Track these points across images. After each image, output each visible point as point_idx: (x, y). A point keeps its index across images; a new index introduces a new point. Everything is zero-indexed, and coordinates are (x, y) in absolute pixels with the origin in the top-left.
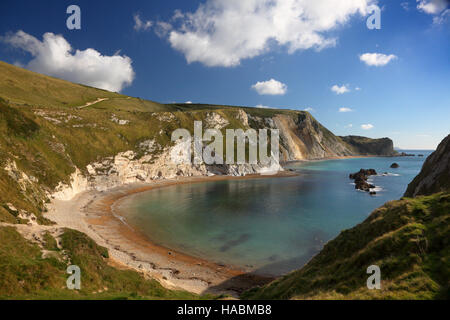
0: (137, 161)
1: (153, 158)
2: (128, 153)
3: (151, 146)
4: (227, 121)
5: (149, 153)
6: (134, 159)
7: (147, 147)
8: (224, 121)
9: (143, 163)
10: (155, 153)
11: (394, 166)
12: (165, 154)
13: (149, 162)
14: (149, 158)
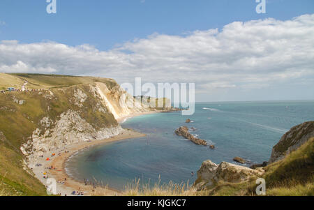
0: (42, 136)
1: (50, 132)
3: (47, 122)
5: (47, 128)
7: (45, 124)
10: (51, 127)
12: (56, 127)
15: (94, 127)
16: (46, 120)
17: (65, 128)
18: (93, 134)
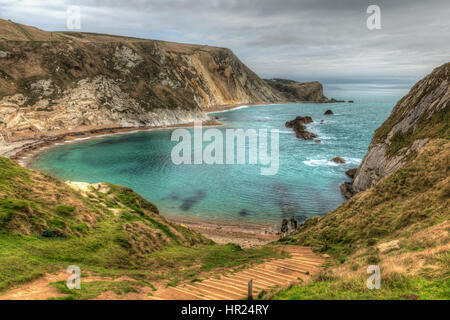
0: (29, 107)
1: (51, 104)
2: (16, 97)
3: (46, 88)
4: (140, 57)
5: (44, 97)
6: (25, 105)
7: (42, 90)
8: (137, 57)
9: (39, 110)
10: (54, 96)
11: (329, 112)
12: (66, 98)
13: (46, 109)
14: (44, 103)
15: (143, 105)
16: (46, 84)
17: (88, 102)
18: (141, 117)
